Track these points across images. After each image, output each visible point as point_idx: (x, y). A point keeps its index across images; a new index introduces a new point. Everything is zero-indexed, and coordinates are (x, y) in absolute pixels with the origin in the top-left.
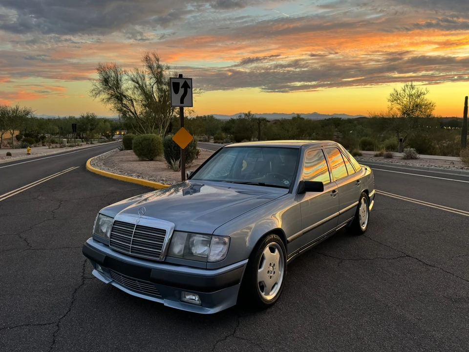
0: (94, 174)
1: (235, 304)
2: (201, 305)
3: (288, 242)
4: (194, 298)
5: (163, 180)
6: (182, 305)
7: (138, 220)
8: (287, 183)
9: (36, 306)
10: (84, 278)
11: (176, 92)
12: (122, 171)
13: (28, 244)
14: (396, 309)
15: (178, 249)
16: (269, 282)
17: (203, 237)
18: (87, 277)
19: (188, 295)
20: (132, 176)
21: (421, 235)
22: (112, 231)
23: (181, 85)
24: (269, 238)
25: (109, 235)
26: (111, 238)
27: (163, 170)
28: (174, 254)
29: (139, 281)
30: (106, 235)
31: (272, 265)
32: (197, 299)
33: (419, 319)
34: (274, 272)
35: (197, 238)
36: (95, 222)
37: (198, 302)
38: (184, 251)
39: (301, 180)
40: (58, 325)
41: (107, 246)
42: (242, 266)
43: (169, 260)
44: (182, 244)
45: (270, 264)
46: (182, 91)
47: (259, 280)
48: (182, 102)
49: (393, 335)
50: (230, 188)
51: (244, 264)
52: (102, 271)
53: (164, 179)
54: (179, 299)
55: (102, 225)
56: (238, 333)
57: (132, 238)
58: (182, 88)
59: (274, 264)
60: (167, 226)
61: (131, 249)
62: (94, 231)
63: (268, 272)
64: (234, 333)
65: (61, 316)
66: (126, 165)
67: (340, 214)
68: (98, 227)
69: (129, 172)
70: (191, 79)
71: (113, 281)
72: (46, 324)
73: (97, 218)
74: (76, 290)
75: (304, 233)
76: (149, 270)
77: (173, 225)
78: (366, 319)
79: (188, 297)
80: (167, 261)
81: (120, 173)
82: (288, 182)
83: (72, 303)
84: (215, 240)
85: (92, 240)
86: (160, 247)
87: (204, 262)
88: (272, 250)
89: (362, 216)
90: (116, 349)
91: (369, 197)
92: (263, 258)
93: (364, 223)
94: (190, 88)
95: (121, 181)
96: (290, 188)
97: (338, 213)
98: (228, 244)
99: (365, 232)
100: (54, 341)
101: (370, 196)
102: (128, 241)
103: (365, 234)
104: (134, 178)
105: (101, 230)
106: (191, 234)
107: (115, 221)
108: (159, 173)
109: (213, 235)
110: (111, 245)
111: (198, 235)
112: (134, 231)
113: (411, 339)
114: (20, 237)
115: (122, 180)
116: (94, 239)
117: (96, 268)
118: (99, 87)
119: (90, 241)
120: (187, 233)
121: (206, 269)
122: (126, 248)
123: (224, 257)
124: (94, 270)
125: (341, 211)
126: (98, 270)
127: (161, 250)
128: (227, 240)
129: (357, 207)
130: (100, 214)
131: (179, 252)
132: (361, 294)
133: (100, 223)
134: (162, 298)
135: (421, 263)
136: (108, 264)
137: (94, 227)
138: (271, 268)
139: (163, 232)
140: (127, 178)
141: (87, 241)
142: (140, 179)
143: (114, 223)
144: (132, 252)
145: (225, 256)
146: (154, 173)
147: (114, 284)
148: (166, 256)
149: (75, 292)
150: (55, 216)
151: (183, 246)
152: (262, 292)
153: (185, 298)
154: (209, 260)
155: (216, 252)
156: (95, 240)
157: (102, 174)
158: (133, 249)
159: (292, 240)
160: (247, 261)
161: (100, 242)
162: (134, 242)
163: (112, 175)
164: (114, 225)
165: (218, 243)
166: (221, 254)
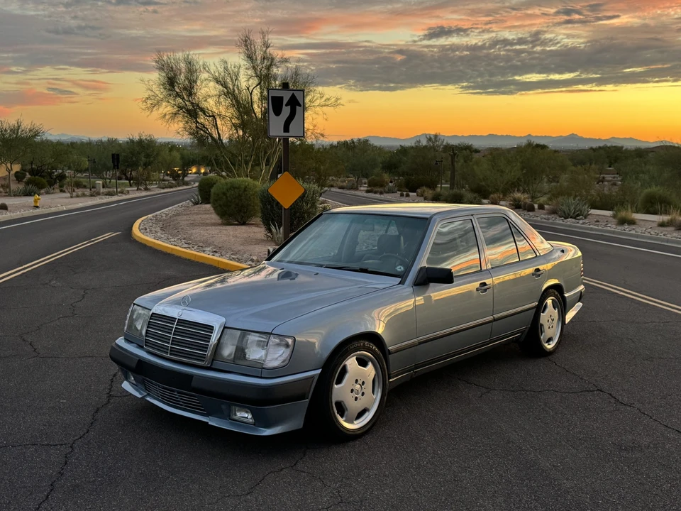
0: (143, 246)
1: (301, 426)
2: (254, 425)
3: (390, 352)
4: (246, 416)
5: (252, 260)
6: (231, 424)
7: (180, 313)
8: (400, 269)
9: (45, 425)
10: (110, 396)
11: (278, 112)
12: (189, 243)
13: (35, 349)
14: (529, 454)
15: (228, 351)
16: (353, 405)
17: (260, 337)
18: (115, 394)
19: (239, 411)
20: (204, 251)
21: (646, 362)
22: (148, 327)
23: (285, 102)
24: (355, 344)
25: (144, 332)
26: (146, 336)
27: (259, 242)
28: (224, 358)
29: (178, 392)
30: (141, 334)
31: (360, 382)
32: (250, 416)
33: (554, 466)
34: (363, 394)
35: (253, 338)
36: (128, 316)
37: (251, 420)
38: (235, 354)
39: (422, 266)
40: (71, 447)
41: (141, 347)
42: (312, 377)
43: (217, 365)
44: (233, 345)
45: (357, 381)
46: (286, 111)
47: (334, 399)
48: (286, 129)
49: (506, 480)
50: (317, 274)
51: (316, 375)
52: (134, 382)
53: (255, 258)
54: (228, 416)
55: (137, 320)
56: (299, 466)
57: (172, 336)
58: (286, 105)
59: (363, 383)
60: (216, 321)
61: (171, 350)
62: (126, 328)
63: (352, 391)
64: (295, 465)
65: (76, 438)
66: (198, 233)
67: (495, 320)
68: (132, 321)
69: (201, 244)
70: (303, 91)
71: (148, 394)
72: (56, 445)
73: (130, 310)
74: (98, 409)
75: (420, 343)
76: (190, 377)
77: (224, 320)
78: (479, 461)
79: (239, 414)
80: (213, 367)
81: (186, 246)
82: (402, 268)
83: (92, 423)
84: (274, 340)
85: (123, 341)
86: (205, 348)
87: (258, 369)
88: (362, 362)
89: (546, 327)
90: (141, 474)
91: (564, 298)
92: (344, 371)
93: (550, 340)
94: (300, 106)
95: (186, 259)
96: (402, 277)
97: (491, 317)
98: (291, 348)
99: (551, 353)
100: (66, 463)
101: (566, 295)
102: (166, 339)
103: (550, 357)
104: (207, 256)
105: (135, 326)
106: (245, 332)
107: (153, 313)
108: (250, 247)
109: (271, 334)
110: (146, 345)
111: (253, 334)
112: (175, 326)
113: (527, 486)
114: (24, 340)
115: (188, 257)
116: (125, 339)
117: (127, 379)
118: (157, 92)
119: (121, 341)
120: (239, 332)
121: (261, 378)
122: (164, 349)
123: (284, 364)
124: (125, 382)
125: (496, 316)
126: (129, 382)
127: (206, 351)
128: (290, 341)
129: (534, 310)
130: (134, 304)
131: (229, 356)
132: (491, 433)
133: (134, 317)
134: (206, 415)
135: (613, 401)
136: (141, 370)
137: (127, 322)
138: (358, 386)
139: (211, 328)
140: (196, 255)
141: (116, 341)
142: (216, 258)
143: (152, 316)
144: (171, 354)
145: (287, 361)
146: (242, 247)
147: (148, 399)
148: (213, 360)
149: (96, 412)
150: (75, 313)
151: (235, 347)
152: (342, 416)
153: (236, 415)
154: (264, 366)
155: (275, 356)
156: (128, 340)
157: (155, 247)
158: (173, 351)
159: (398, 350)
160: (319, 371)
161: (132, 342)
162: (174, 342)
163: (172, 249)
164: (150, 319)
165: (278, 345)
166: (282, 359)
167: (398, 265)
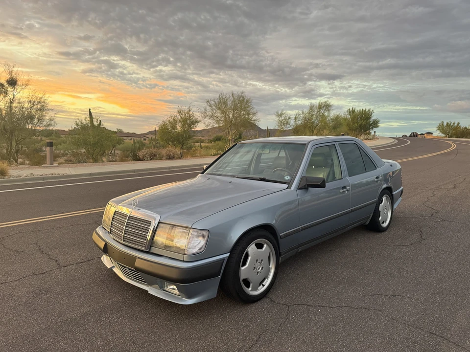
1: (215, 296)
2: (180, 296)
3: (281, 238)
6: (164, 294)
7: (131, 212)
8: (287, 178)
17: (183, 229)
19: (170, 284)
26: (111, 226)
28: (158, 245)
29: (129, 269)
35: (178, 231)
37: (177, 292)
38: (165, 242)
42: (223, 259)
43: (154, 250)
45: (257, 260)
50: (231, 182)
51: (225, 257)
54: (162, 288)
57: (125, 228)
61: (124, 238)
67: (352, 211)
71: (114, 266)
75: (303, 230)
76: (134, 258)
77: (159, 217)
79: (170, 287)
80: (151, 251)
82: (289, 178)
84: (193, 233)
86: (145, 237)
87: (182, 255)
88: (259, 246)
91: (392, 194)
92: (247, 255)
93: (384, 221)
96: (289, 183)
97: (350, 209)
98: (206, 238)
101: (394, 193)
102: (122, 230)
106: (173, 226)
109: (191, 228)
110: (111, 233)
111: (178, 228)
112: (126, 221)
119: (99, 229)
120: (169, 226)
121: (183, 261)
122: (120, 237)
123: (201, 250)
127: (145, 240)
128: (205, 233)
129: (375, 204)
130: (108, 204)
131: (162, 243)
133: (107, 212)
134: (148, 286)
138: (258, 264)
143: (115, 212)
144: (124, 241)
145: (203, 249)
147: (114, 269)
148: (151, 246)
151: (166, 237)
153: (167, 287)
154: (186, 253)
155: (194, 245)
156: (104, 228)
159: (286, 236)
160: (228, 255)
161: (106, 230)
162: (126, 232)
165: (196, 236)
166: (199, 246)
167: (286, 176)
